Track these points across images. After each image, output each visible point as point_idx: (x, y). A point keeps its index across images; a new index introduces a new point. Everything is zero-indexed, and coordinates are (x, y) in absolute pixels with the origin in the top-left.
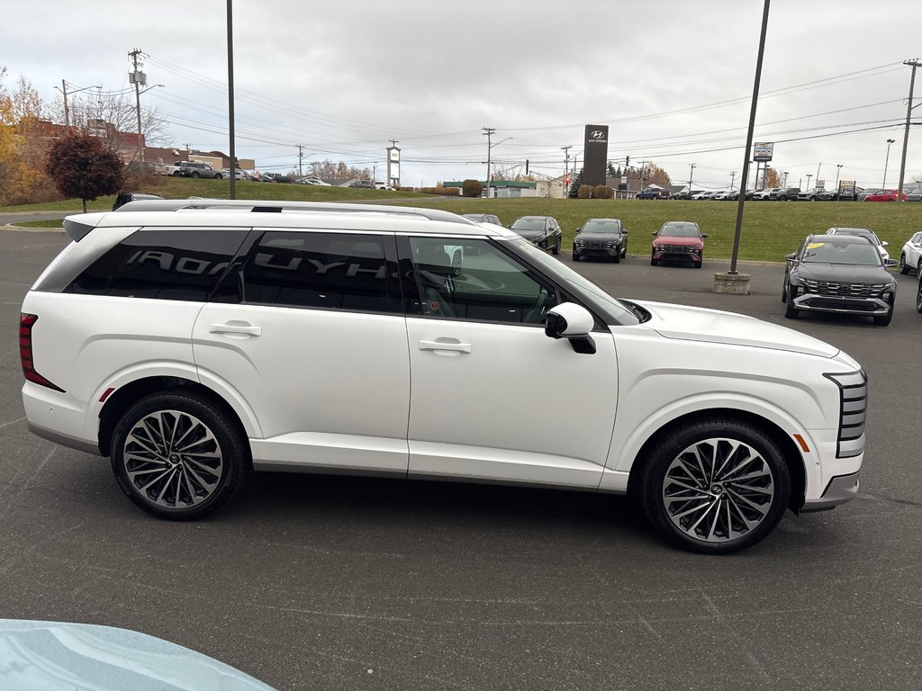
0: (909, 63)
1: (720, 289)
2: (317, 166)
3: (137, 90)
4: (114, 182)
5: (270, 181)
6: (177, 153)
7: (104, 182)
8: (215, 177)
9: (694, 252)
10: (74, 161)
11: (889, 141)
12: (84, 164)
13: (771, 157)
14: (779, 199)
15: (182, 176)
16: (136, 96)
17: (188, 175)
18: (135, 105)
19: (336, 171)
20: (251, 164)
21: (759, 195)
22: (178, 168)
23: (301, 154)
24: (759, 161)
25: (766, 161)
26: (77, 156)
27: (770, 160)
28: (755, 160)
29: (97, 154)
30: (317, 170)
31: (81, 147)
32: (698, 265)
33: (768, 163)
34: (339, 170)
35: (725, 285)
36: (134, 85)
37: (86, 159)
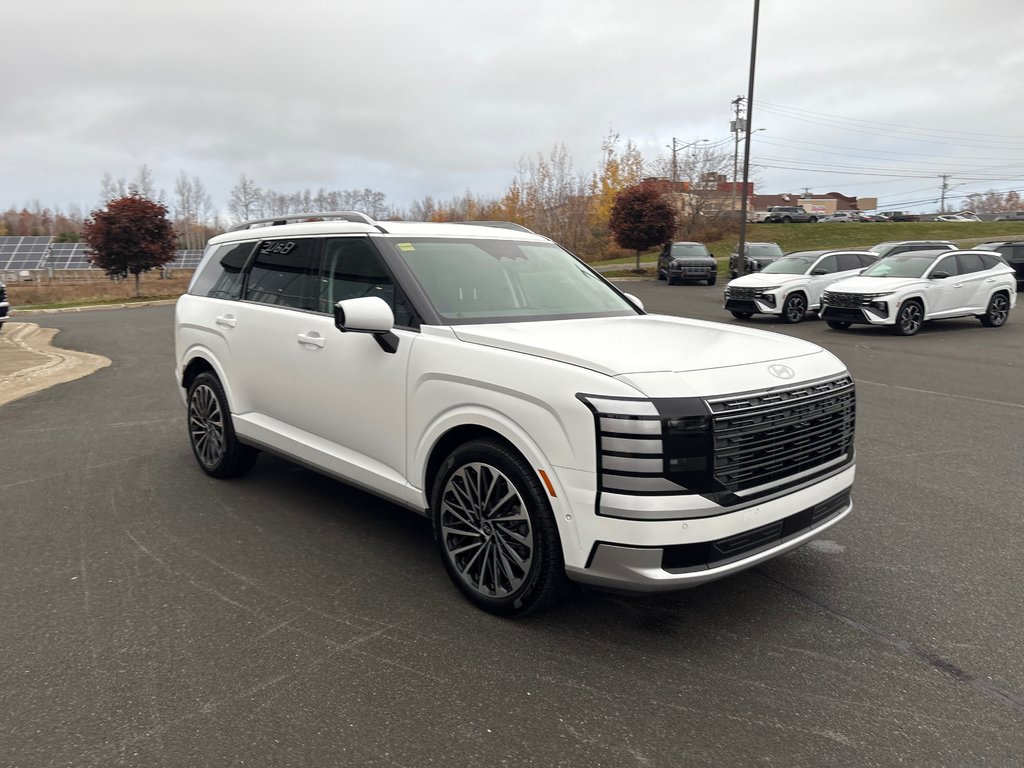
2: (976, 198)
3: (737, 138)
4: (665, 232)
5: (885, 221)
6: (787, 199)
7: (654, 232)
8: (809, 221)
10: (630, 214)
12: (639, 216)
15: (772, 222)
16: (734, 144)
17: (778, 220)
18: (733, 154)
19: (1003, 203)
20: (872, 203)
22: (768, 214)
23: (945, 186)
26: (633, 209)
29: (651, 205)
30: (976, 204)
31: (639, 200)
34: (1008, 200)
36: (734, 133)
37: (641, 211)
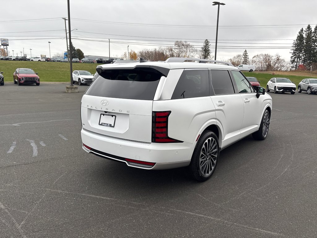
0: (64, 19)
1: (70, 91)
9: (37, 80)
11: (49, 42)
13: (8, 44)
14: (19, 60)
21: (11, 59)
24: (4, 46)
25: (6, 46)
27: (8, 46)
28: (2, 45)
32: (38, 84)
33: (7, 46)
35: (72, 90)
